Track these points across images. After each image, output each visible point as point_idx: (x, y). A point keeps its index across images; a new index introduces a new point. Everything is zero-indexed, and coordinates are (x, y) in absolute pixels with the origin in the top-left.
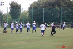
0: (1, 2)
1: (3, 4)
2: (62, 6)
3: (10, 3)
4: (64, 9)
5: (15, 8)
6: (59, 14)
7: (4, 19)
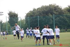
0: (1, 12)
1: (2, 14)
2: (54, 14)
3: (9, 13)
4: (56, 16)
5: (13, 17)
6: (52, 21)
7: (4, 27)
